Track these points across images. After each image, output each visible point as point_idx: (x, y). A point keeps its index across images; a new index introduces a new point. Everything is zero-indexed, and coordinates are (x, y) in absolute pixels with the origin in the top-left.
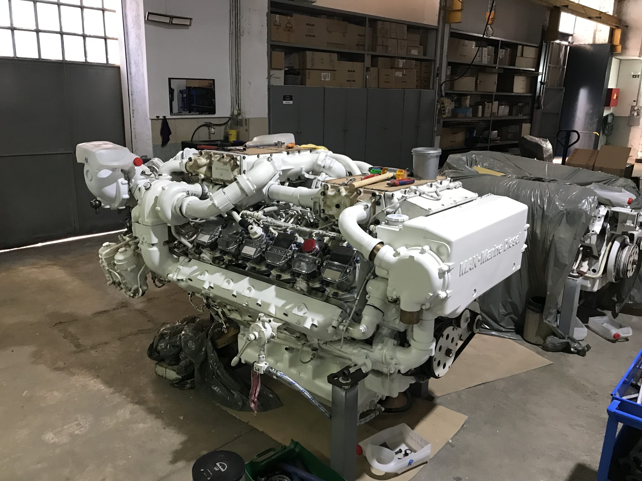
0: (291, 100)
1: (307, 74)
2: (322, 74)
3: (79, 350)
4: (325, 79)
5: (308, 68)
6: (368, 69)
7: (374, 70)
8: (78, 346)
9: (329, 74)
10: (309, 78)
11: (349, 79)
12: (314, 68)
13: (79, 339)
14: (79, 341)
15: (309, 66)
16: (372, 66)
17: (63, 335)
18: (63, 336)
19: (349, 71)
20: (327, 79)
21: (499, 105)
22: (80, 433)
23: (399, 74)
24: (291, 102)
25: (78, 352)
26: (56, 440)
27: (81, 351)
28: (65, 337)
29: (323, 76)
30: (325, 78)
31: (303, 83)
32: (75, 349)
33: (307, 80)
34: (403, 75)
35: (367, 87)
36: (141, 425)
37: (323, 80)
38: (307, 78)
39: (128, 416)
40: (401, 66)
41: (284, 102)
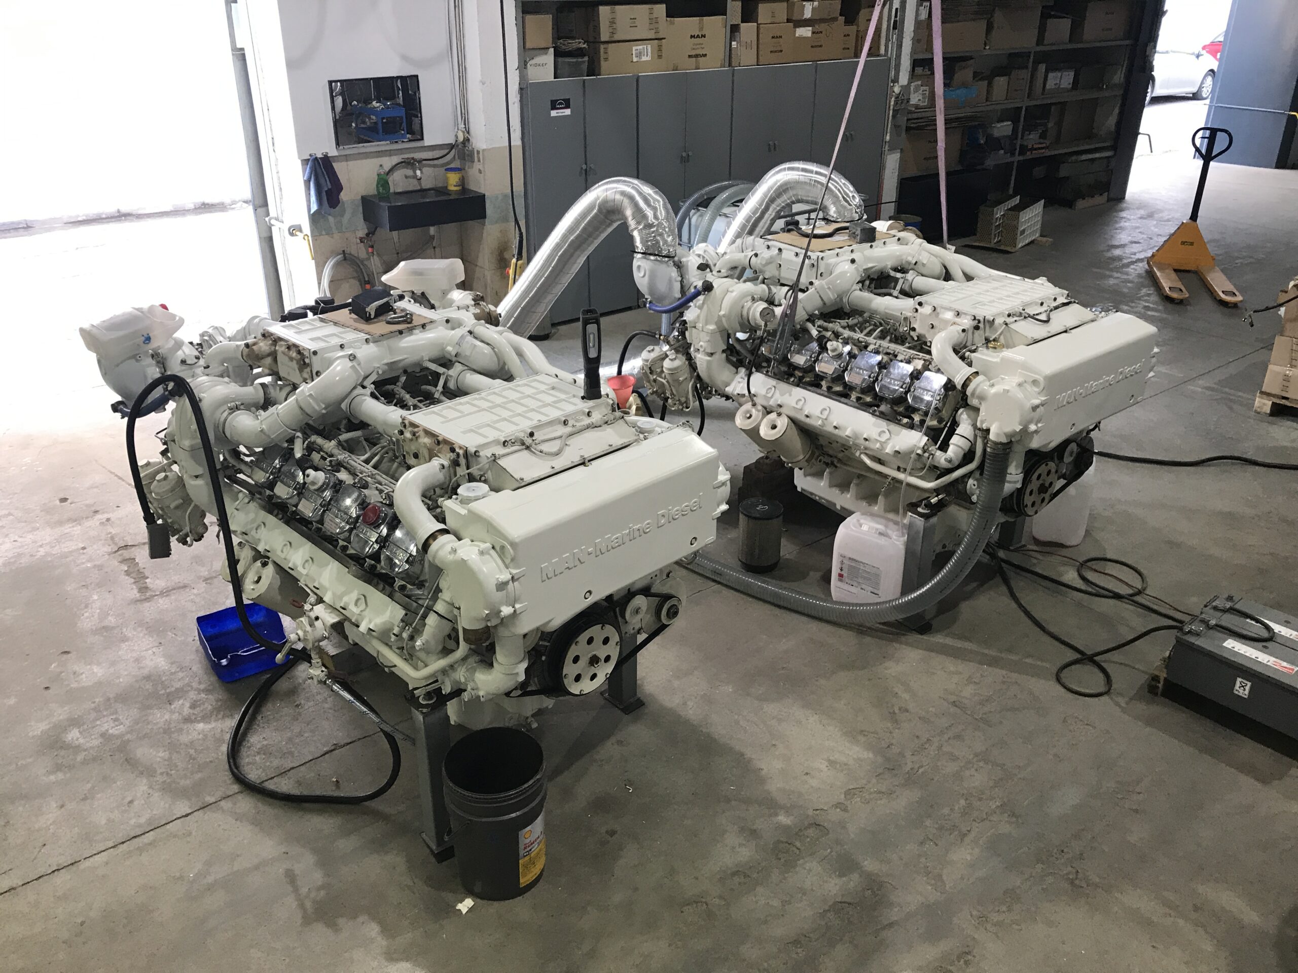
0: (567, 107)
1: (602, 51)
2: (634, 48)
3: (143, 597)
4: (640, 58)
5: (603, 39)
6: (735, 29)
7: (749, 30)
8: (143, 589)
9: (649, 47)
10: (606, 59)
11: (693, 53)
12: (616, 38)
13: (147, 578)
14: (147, 581)
15: (604, 37)
16: (744, 20)
17: (126, 569)
18: (126, 571)
19: (692, 37)
20: (644, 58)
21: (1047, 72)
22: (117, 732)
23: (805, 32)
24: (568, 112)
25: (141, 601)
26: (81, 741)
27: (145, 600)
28: (127, 573)
29: (636, 54)
30: (639, 55)
31: (593, 70)
32: (138, 595)
33: (603, 63)
34: (813, 33)
35: (733, 64)
36: (201, 726)
37: (635, 59)
38: (602, 58)
39: (186, 711)
40: (808, 14)
41: (554, 113)
